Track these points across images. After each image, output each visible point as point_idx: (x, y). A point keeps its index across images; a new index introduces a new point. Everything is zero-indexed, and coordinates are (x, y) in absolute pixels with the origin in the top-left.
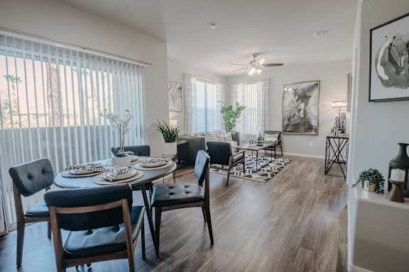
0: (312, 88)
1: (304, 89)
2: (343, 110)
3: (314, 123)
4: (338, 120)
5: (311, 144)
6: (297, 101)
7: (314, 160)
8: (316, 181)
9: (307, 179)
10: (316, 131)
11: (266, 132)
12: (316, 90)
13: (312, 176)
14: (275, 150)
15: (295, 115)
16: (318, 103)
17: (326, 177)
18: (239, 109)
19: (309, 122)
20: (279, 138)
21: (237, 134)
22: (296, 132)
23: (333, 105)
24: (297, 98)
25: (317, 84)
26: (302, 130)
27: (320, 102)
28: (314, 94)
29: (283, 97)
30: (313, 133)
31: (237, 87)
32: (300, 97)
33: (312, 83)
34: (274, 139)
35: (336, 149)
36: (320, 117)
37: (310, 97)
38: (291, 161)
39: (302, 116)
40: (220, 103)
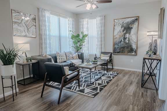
0: (133, 22)
1: (128, 22)
2: (154, 37)
3: (134, 47)
4: (151, 45)
5: (132, 61)
6: (123, 31)
7: (134, 73)
8: (134, 94)
9: (128, 93)
10: (135, 52)
11: (102, 53)
12: (136, 24)
13: (132, 89)
14: (107, 66)
15: (121, 41)
16: (137, 33)
17: (142, 90)
18: (84, 37)
19: (131, 46)
20: (111, 57)
21: (82, 54)
22: (122, 53)
23: (148, 34)
24: (123, 29)
25: (137, 19)
26: (126, 52)
27: (139, 32)
28: (135, 26)
29: (114, 28)
30: (133, 54)
31: (83, 21)
32: (125, 28)
33: (133, 19)
34: (107, 58)
35: (149, 66)
36: (138, 43)
37: (132, 28)
38: (118, 74)
39: (127, 42)
40: (71, 32)
